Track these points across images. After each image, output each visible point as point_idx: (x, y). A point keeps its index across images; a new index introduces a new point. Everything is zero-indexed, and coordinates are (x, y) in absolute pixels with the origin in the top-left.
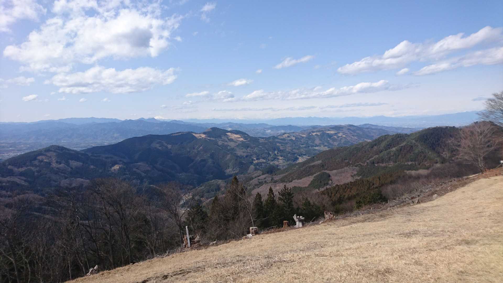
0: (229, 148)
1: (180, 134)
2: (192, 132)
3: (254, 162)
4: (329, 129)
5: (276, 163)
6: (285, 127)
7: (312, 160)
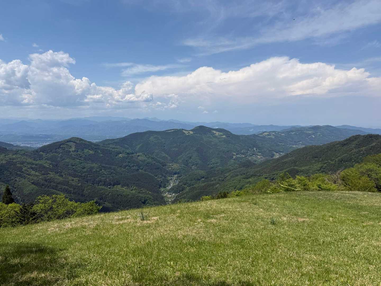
0: (213, 143)
1: (173, 131)
2: (183, 129)
3: (234, 157)
4: (308, 129)
5: (254, 157)
6: (267, 126)
7: (286, 156)
